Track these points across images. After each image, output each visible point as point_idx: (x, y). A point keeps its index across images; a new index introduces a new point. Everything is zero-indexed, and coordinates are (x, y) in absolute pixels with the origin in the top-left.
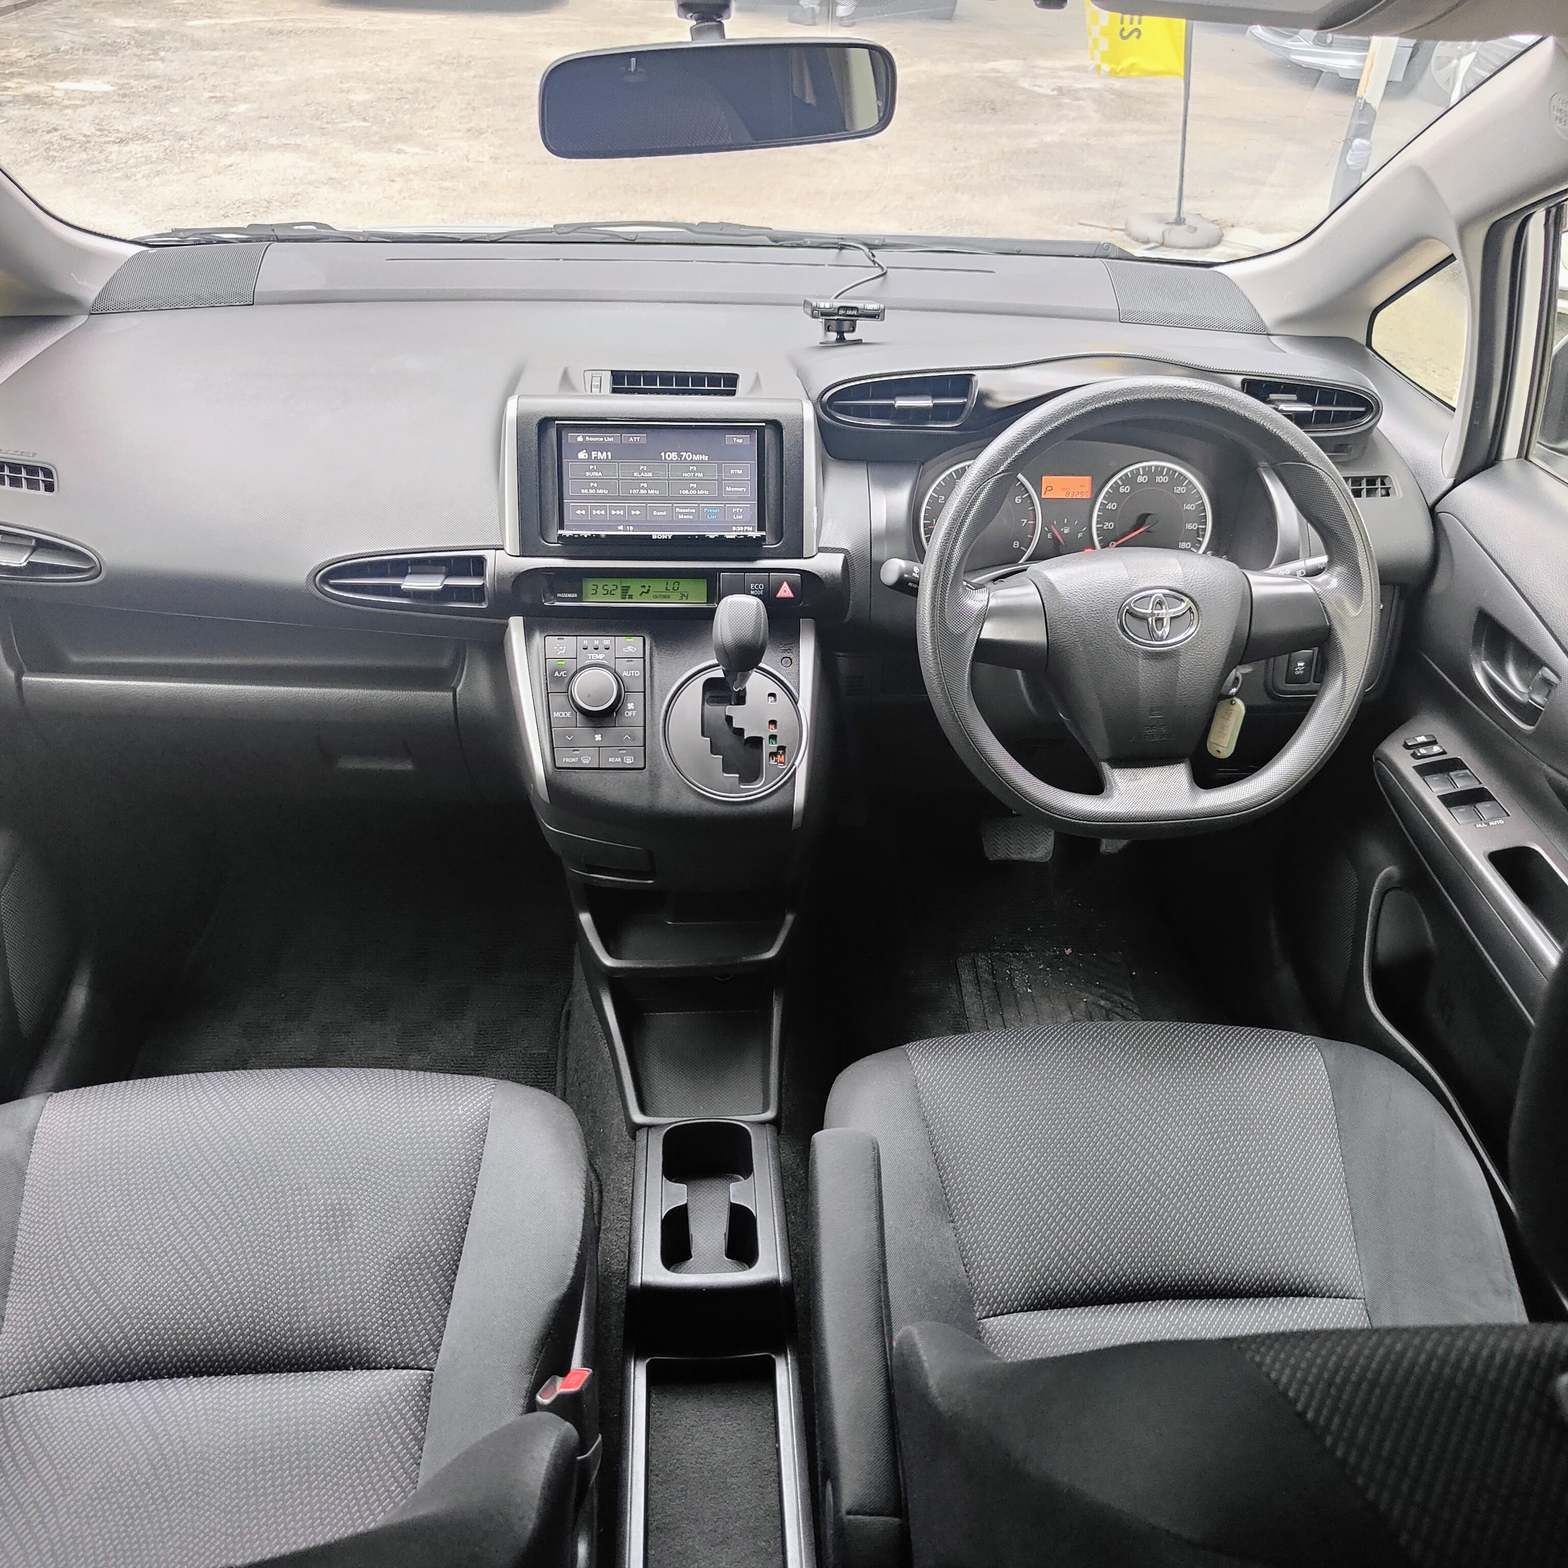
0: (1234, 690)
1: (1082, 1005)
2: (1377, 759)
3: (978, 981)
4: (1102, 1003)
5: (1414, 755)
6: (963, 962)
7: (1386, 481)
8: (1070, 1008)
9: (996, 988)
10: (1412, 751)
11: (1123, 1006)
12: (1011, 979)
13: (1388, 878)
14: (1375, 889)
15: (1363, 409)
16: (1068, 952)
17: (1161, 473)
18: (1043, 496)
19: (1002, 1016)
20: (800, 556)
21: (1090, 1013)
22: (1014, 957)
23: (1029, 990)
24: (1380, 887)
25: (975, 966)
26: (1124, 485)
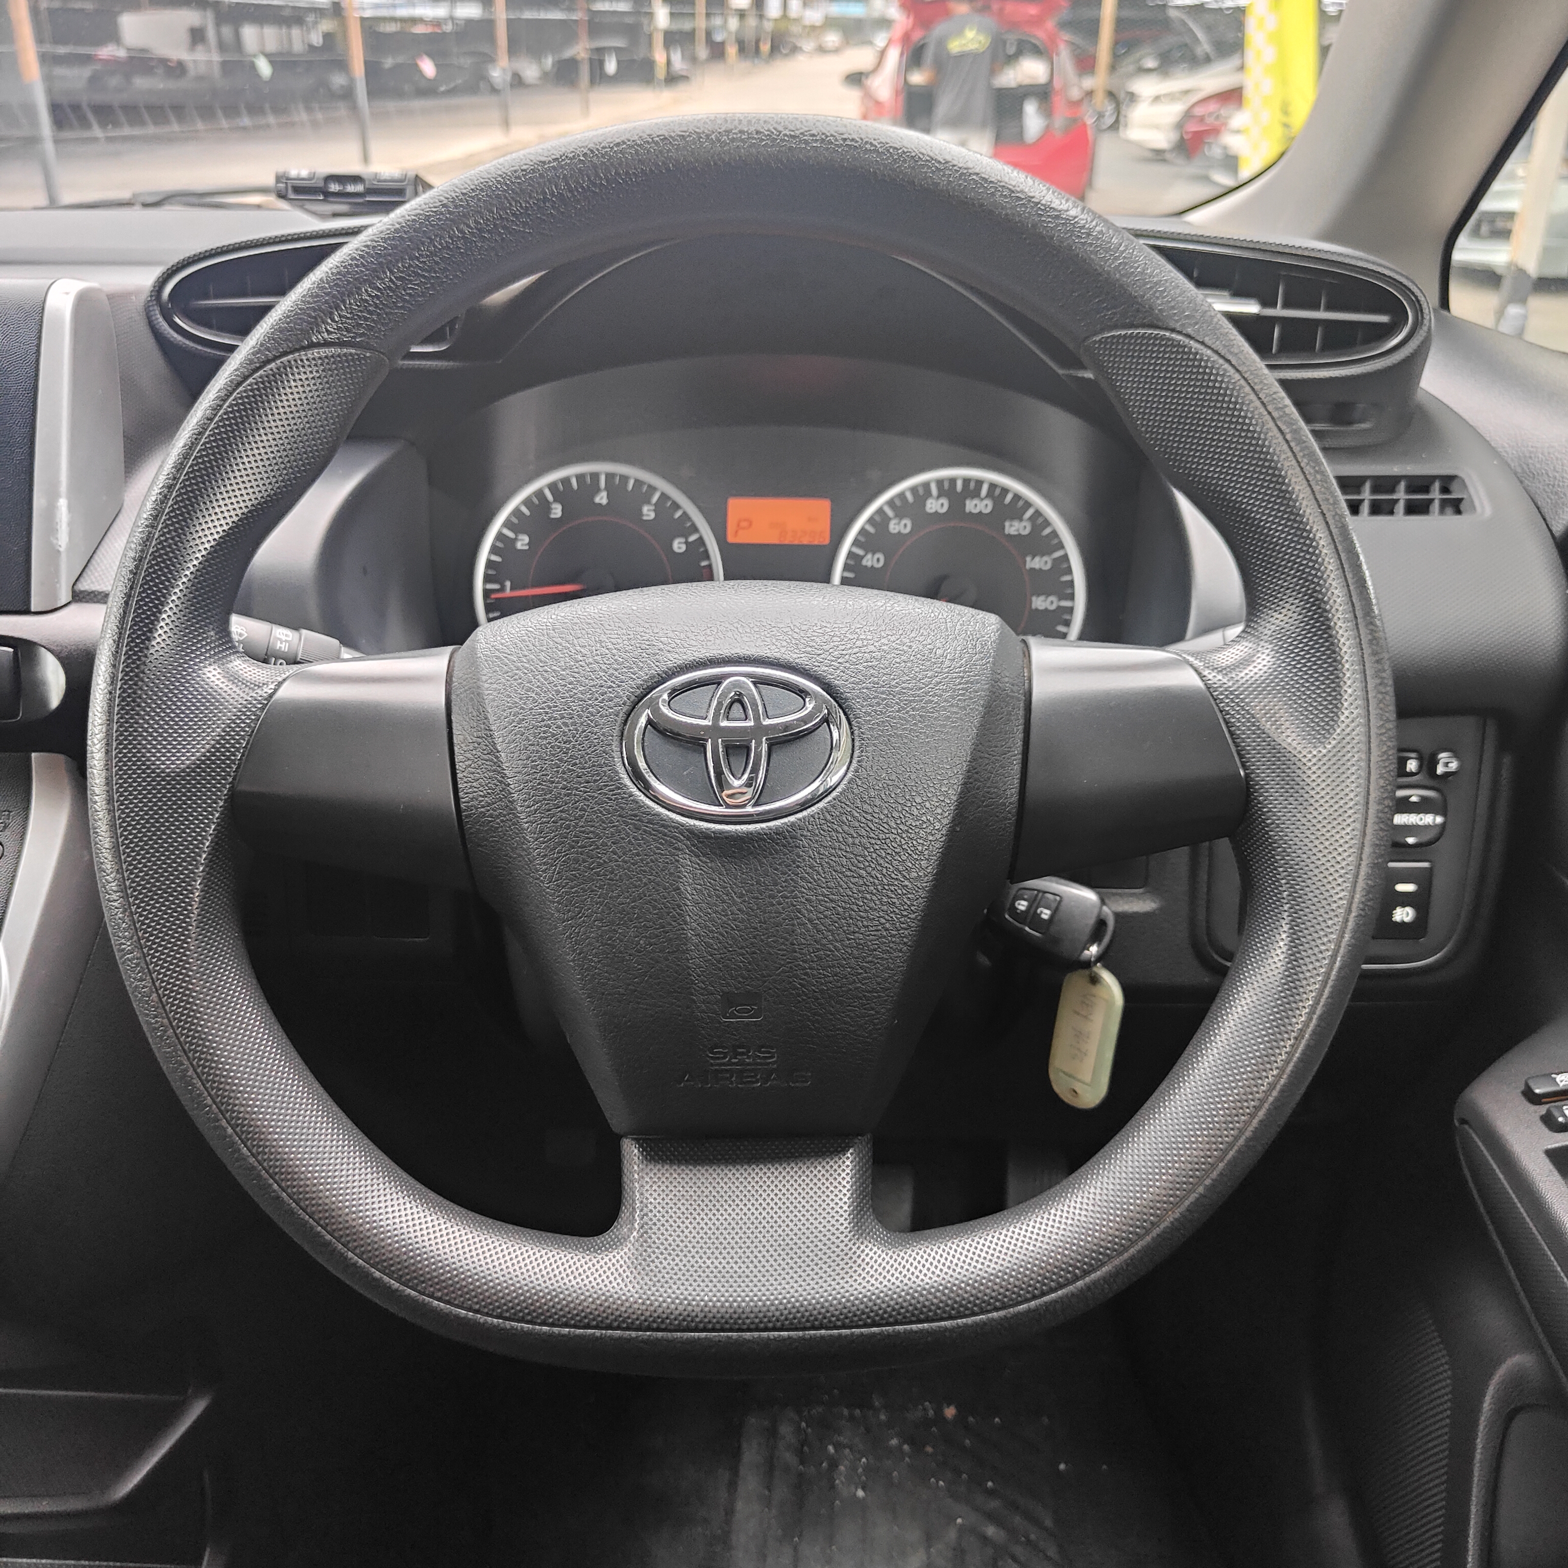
0: (1094, 950)
1: (952, 1535)
2: (1463, 1121)
3: (770, 1467)
4: (991, 1531)
5: (1549, 1121)
6: (753, 1421)
7: (1454, 486)
8: (929, 1539)
9: (801, 1486)
10: (1543, 1110)
11: (1029, 1541)
12: (834, 1464)
13: (1516, 1382)
14: (1487, 1404)
15: (1384, 319)
16: (950, 1412)
17: (976, 494)
18: (731, 539)
19: (796, 1549)
20: (26, 611)
21: (963, 1551)
22: (852, 1418)
23: (860, 1493)
24: (1501, 1400)
25: (772, 1433)
26: (900, 515)
